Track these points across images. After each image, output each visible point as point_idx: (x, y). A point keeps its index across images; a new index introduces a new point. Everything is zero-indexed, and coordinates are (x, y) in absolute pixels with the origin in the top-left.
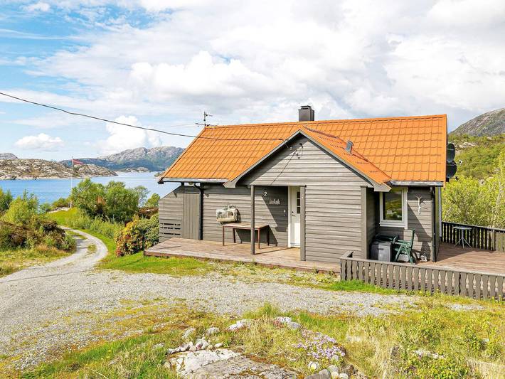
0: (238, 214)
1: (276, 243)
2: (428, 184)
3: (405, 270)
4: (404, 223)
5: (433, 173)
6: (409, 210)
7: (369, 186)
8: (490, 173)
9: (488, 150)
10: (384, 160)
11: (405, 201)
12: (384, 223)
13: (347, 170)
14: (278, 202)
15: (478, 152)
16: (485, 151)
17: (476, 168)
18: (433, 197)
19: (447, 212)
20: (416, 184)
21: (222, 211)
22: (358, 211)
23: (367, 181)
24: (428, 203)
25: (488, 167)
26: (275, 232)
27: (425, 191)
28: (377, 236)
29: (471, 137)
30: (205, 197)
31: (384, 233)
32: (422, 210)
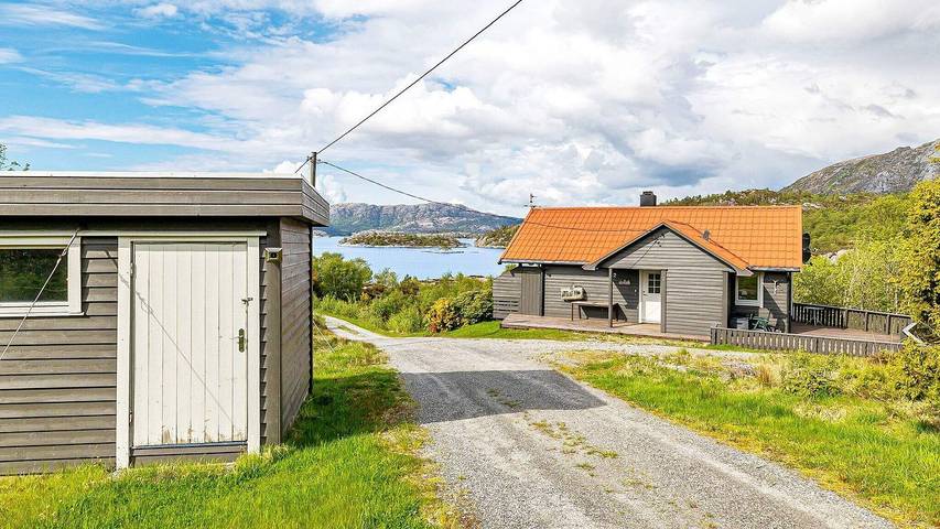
0: (584, 292)
1: (625, 319)
2: (786, 269)
3: (760, 336)
4: (760, 302)
5: (791, 260)
6: (765, 291)
7: (731, 270)
8: (843, 245)
9: (839, 213)
10: (740, 247)
11: (761, 284)
12: (739, 302)
13: (708, 257)
14: (629, 283)
15: (825, 216)
16: (835, 215)
17: (822, 238)
18: (789, 280)
19: (801, 294)
20: (772, 269)
21: (568, 290)
22: (719, 293)
23: (729, 266)
24: (784, 286)
25: (840, 237)
26: (624, 309)
27: (783, 276)
28: (734, 314)
29: (815, 196)
30: (547, 276)
31: (739, 311)
32: (778, 292)
